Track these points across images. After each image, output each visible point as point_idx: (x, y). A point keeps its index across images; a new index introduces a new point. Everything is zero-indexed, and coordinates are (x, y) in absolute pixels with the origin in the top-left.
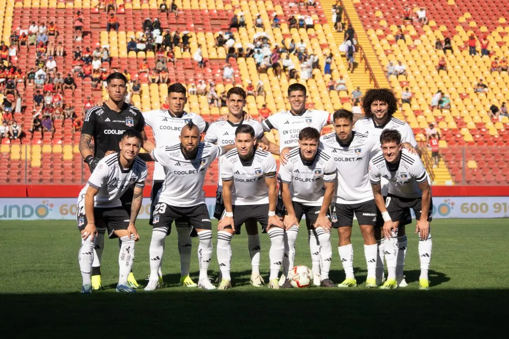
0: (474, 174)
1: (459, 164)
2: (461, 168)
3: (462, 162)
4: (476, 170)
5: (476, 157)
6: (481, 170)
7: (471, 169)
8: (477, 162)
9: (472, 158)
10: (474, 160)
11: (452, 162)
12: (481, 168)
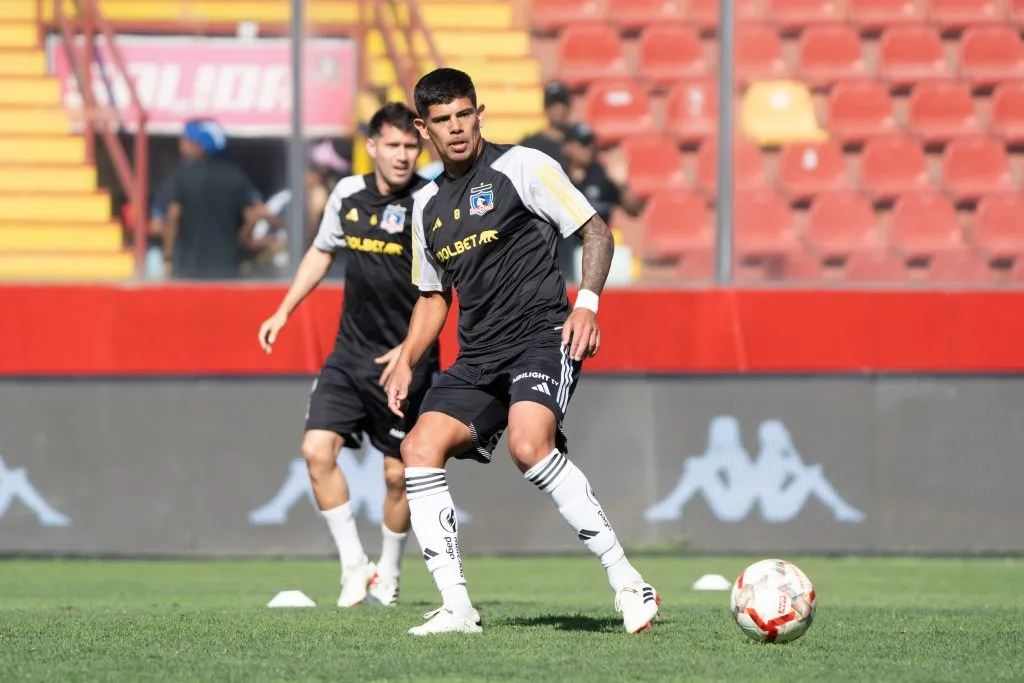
0: (799, 188)
1: (676, 111)
2: (690, 146)
3: (696, 97)
4: (810, 160)
5: (811, 56)
6: (854, 163)
7: (772, 149)
8: (820, 90)
9: (779, 65)
10: (796, 77)
11: (619, 98)
12: (853, 147)
